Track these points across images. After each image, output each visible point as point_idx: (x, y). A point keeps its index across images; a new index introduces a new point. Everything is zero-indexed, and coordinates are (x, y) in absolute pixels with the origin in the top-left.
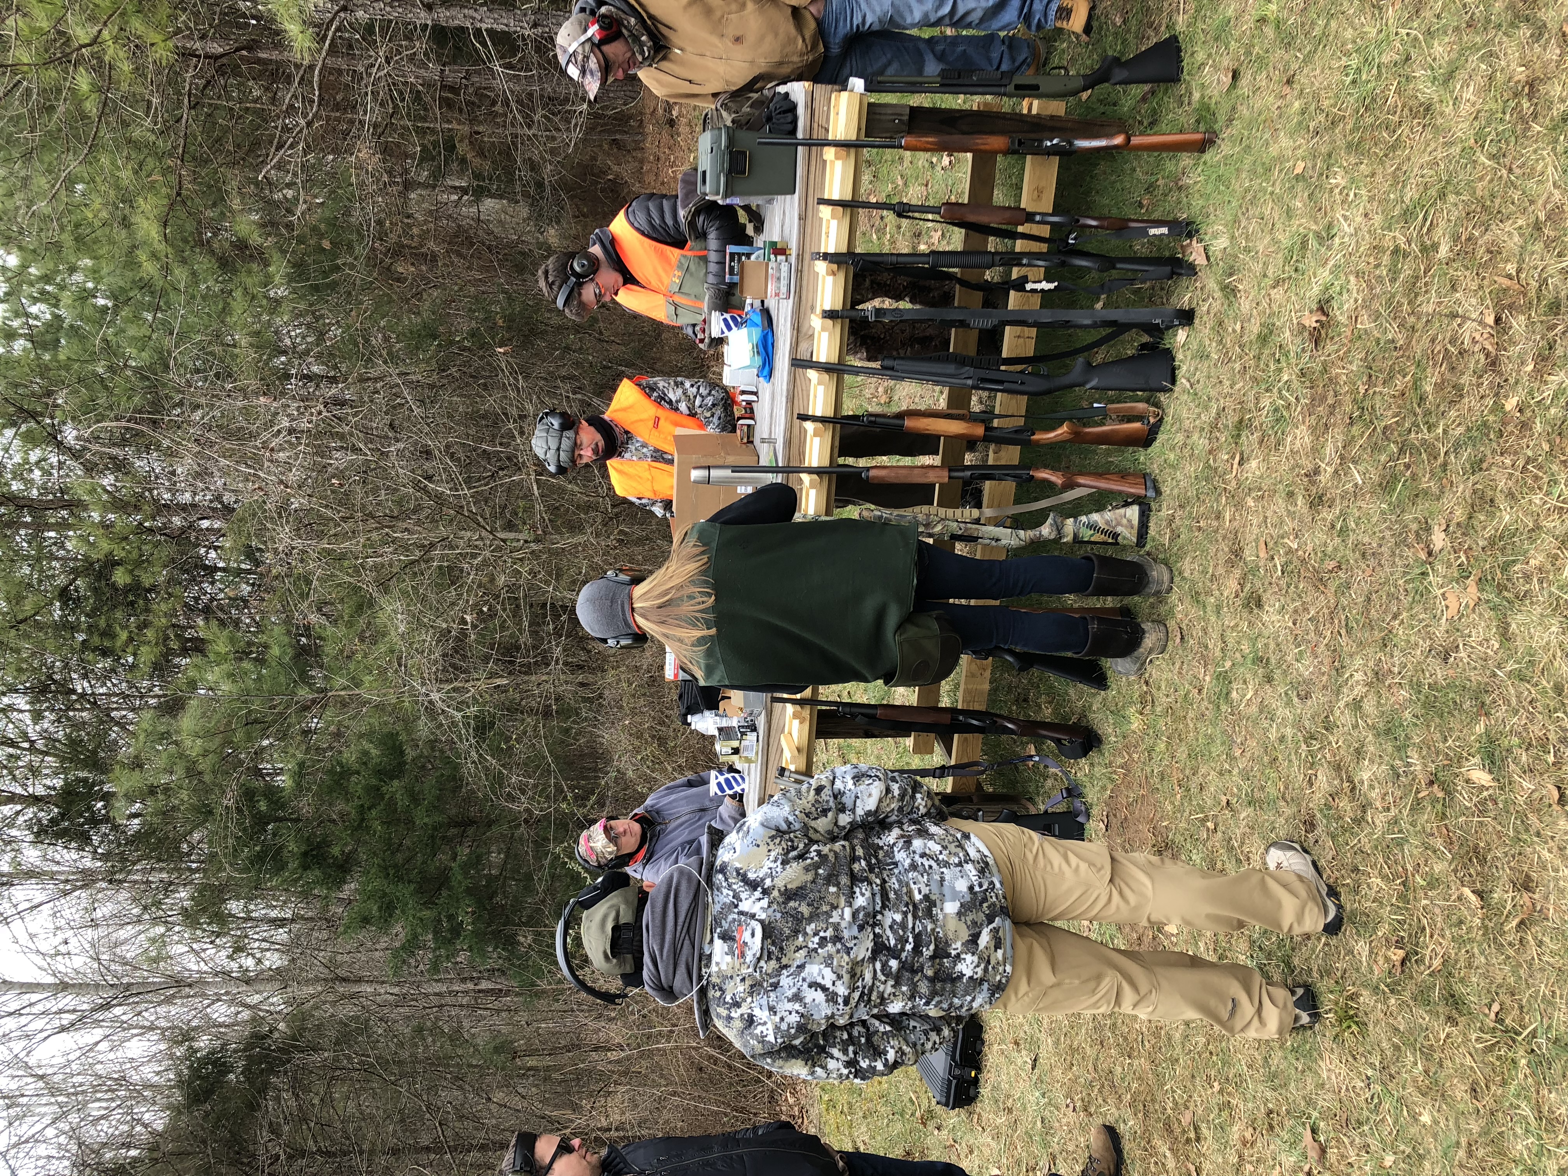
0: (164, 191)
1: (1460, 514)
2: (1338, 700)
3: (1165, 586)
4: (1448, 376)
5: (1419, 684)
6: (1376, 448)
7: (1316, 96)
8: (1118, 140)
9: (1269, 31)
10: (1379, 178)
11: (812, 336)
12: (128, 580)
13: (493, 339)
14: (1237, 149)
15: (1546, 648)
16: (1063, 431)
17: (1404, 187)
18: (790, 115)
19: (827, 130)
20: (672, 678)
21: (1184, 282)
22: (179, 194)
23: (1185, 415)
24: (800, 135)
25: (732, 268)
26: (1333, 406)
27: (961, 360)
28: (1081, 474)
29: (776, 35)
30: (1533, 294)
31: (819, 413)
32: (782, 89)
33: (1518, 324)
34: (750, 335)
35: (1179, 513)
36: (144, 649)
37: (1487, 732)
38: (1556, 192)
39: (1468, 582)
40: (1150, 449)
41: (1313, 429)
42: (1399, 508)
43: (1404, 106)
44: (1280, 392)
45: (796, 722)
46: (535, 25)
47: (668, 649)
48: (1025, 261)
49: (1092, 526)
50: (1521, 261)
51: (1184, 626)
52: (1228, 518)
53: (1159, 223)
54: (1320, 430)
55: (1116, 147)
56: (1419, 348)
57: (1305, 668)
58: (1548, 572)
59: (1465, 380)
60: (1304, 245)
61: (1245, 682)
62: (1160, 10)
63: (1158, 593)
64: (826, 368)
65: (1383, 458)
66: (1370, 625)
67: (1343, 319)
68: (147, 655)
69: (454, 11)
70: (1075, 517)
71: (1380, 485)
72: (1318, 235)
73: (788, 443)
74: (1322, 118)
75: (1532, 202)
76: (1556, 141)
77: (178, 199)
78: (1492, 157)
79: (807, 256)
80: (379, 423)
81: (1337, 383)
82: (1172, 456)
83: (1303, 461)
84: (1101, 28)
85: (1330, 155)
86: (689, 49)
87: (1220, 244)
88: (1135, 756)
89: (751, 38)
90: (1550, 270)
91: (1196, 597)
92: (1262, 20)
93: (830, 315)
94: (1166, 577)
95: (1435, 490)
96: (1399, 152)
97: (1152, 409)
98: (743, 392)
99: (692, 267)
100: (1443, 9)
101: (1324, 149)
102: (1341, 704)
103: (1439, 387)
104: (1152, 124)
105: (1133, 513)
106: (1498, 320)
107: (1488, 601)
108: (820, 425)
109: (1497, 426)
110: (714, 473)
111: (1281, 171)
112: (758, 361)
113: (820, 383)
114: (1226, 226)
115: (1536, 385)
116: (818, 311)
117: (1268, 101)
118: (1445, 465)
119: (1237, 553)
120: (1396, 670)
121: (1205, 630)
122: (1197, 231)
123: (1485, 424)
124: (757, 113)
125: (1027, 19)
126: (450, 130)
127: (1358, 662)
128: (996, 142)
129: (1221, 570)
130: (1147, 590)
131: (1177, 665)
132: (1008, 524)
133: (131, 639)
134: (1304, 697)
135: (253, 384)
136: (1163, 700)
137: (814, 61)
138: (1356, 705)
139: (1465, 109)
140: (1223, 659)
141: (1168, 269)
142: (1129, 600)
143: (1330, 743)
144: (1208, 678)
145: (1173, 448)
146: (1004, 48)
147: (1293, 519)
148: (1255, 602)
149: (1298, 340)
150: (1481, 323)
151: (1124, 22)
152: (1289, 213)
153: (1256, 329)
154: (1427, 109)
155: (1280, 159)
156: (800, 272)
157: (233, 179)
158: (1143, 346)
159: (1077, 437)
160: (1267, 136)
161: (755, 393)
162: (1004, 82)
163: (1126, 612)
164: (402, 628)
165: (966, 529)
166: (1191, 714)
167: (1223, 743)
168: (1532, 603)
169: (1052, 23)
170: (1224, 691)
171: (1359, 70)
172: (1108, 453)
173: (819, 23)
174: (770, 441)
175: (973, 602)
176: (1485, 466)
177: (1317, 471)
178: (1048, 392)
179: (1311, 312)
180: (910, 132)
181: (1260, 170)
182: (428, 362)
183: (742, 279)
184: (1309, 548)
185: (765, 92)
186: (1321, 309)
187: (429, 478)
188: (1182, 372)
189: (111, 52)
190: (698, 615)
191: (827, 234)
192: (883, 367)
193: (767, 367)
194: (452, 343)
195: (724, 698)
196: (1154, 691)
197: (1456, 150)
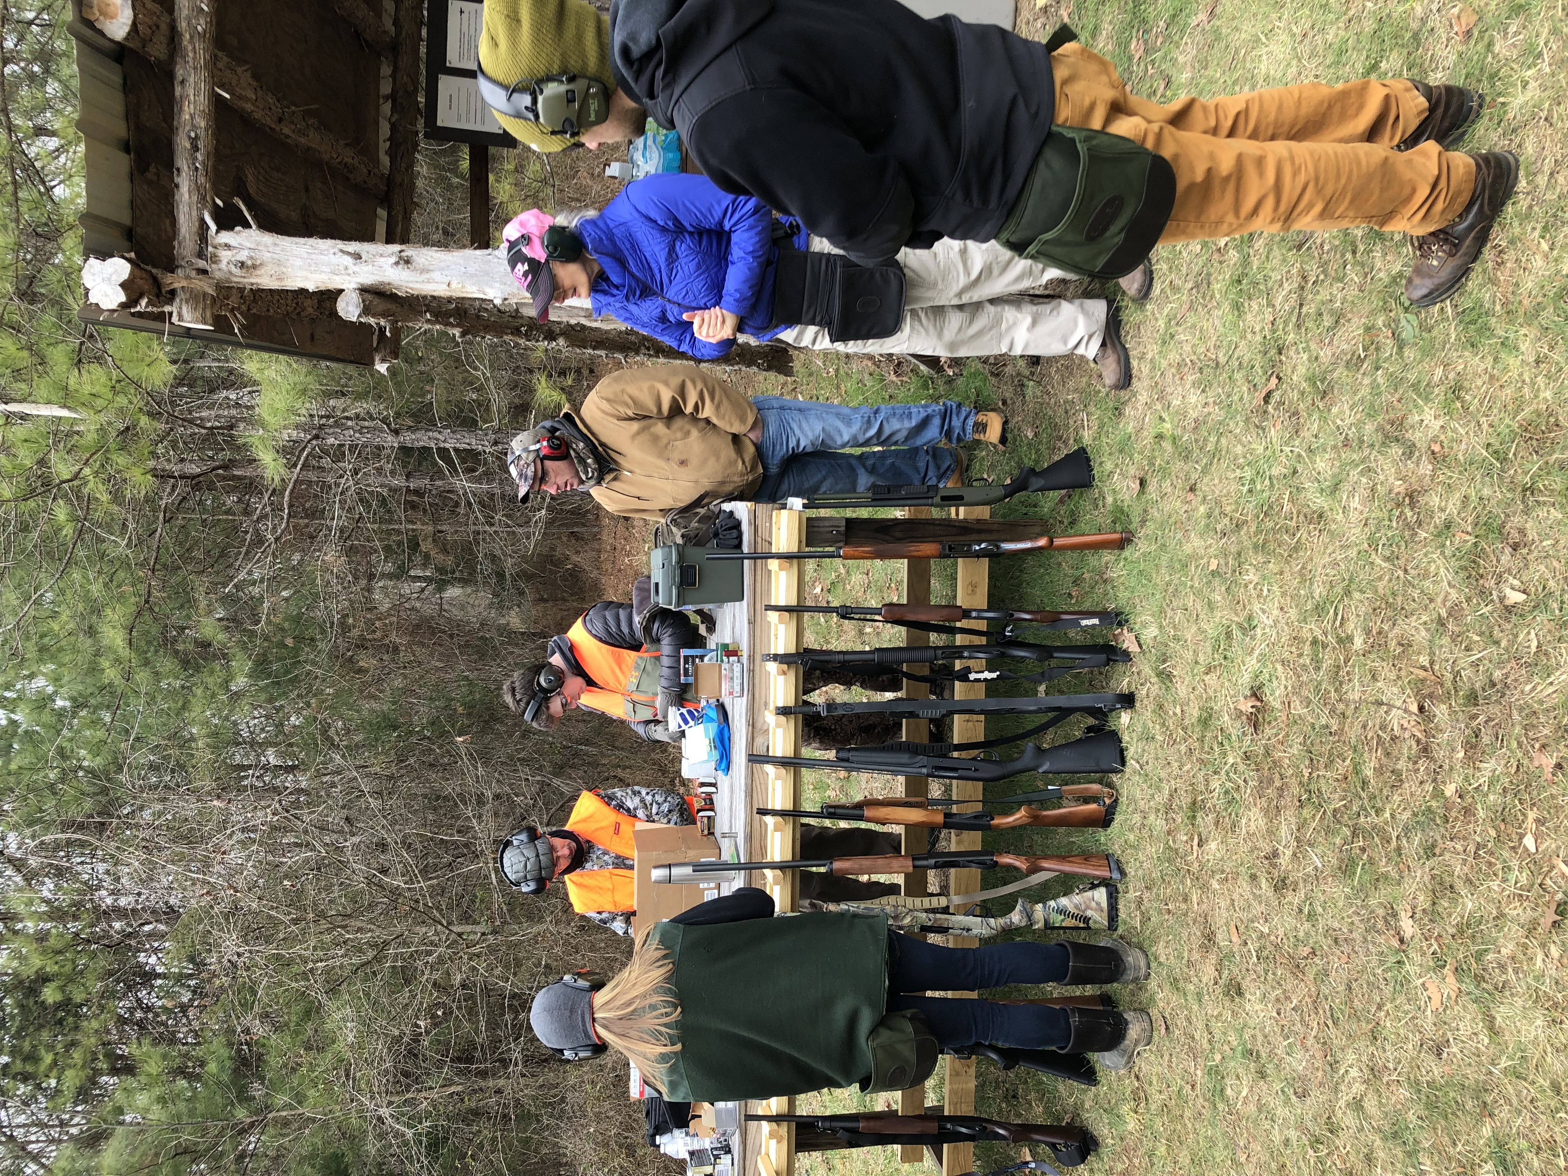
0: (133, 600)
1: (1423, 901)
2: (1337, 1099)
3: (1143, 971)
4: (1384, 760)
5: (1417, 1083)
6: (1328, 831)
7: (1218, 502)
8: (1042, 542)
9: (1167, 445)
10: (1287, 576)
11: (767, 730)
12: (59, 997)
13: (453, 726)
14: (1154, 547)
15: (1535, 1042)
16: (1020, 816)
17: (1311, 584)
18: (735, 533)
19: (770, 543)
20: (637, 1096)
21: (1120, 667)
22: (147, 602)
23: (1138, 795)
24: (745, 549)
25: (686, 670)
26: (1281, 789)
27: (912, 749)
28: (1046, 857)
29: (718, 459)
30: (1449, 684)
31: (778, 807)
32: (727, 507)
33: (1441, 712)
34: (706, 730)
35: (1147, 895)
36: (69, 1073)
37: (1495, 1137)
38: (1451, 591)
39: (1445, 971)
40: (1109, 830)
41: (1266, 811)
42: (1361, 891)
43: (1299, 513)
44: (1228, 774)
45: (773, 1142)
46: (496, 443)
47: (632, 1065)
48: (966, 654)
49: (1062, 911)
50: (1432, 654)
51: (1167, 1015)
52: (1195, 901)
53: (1090, 614)
54: (1273, 812)
55: (1040, 548)
56: (1353, 733)
57: (1298, 1062)
58: (1521, 962)
59: (1401, 765)
60: (1229, 635)
61: (1238, 1077)
62: (1067, 426)
63: (1136, 980)
64: (783, 762)
65: (1338, 841)
66: (1355, 1016)
67: (1277, 705)
68: (72, 1079)
69: (419, 434)
70: (1044, 904)
71: (1340, 868)
72: (1240, 626)
73: (749, 837)
74: (1226, 521)
75: (1431, 600)
76: (1444, 546)
77: (147, 605)
78: (1387, 559)
79: (758, 657)
80: (335, 818)
81: (1281, 766)
82: (1132, 837)
83: (1261, 844)
84: (1015, 440)
85: (1239, 554)
86: (637, 471)
87: (1150, 633)
88: (1136, 1161)
89: (694, 461)
90: (1462, 663)
91: (1175, 983)
92: (1160, 437)
93: (784, 711)
94: (1143, 964)
95: (1394, 874)
96: (1301, 553)
97: (1106, 790)
98: (703, 785)
99: (649, 668)
100: (1319, 431)
101: (1233, 549)
102: (1342, 1103)
103: (1379, 771)
104: (1072, 523)
105: (1101, 894)
106: (1421, 709)
107: (1469, 994)
108: (779, 819)
109: (1442, 812)
110: (675, 871)
111: (1197, 567)
112: (716, 755)
113: (777, 778)
114: (1153, 616)
115: (1471, 771)
116: (772, 707)
117: (1175, 505)
118: (1399, 849)
119: (1210, 938)
120: (1391, 1066)
121: (1189, 1020)
122: (1127, 621)
123: (1429, 809)
124: (704, 527)
125: (948, 434)
126: (413, 530)
127: (1351, 1057)
128: (928, 548)
129: (1196, 956)
130: (1125, 977)
131: (1166, 1058)
132: (978, 912)
133: (55, 1063)
134: (1303, 1095)
135: (208, 784)
136: (1157, 1098)
137: (753, 482)
138: (1357, 1105)
139: (1354, 516)
140: (1211, 1051)
141: (1103, 657)
142: (1107, 987)
143: (1337, 1148)
144: (1199, 1072)
145: (1131, 829)
146: (929, 458)
147: (1260, 903)
148: (1235, 990)
149: (1238, 724)
150: (1406, 711)
151: (1036, 435)
152: (1211, 606)
153: (1196, 713)
154: (1320, 516)
155: (1195, 557)
156: (751, 671)
157: (200, 586)
158: (1090, 729)
159: (1036, 821)
160: (1178, 536)
161: (714, 785)
162: (930, 494)
163: (1107, 1000)
164: (351, 1038)
165: (936, 920)
166: (1187, 1114)
167: (1226, 1147)
168: (1512, 995)
169: (970, 436)
170: (1219, 1088)
171: (1253, 481)
172: (1069, 835)
173: (758, 447)
174: (732, 836)
175: (950, 994)
176: (1437, 851)
177: (1275, 854)
178: (1003, 777)
179: (1246, 697)
180: (847, 543)
181: (1177, 566)
182: (386, 753)
183: (696, 679)
184: (1281, 932)
185: (711, 507)
186: (1254, 695)
187: (384, 871)
188: (1130, 754)
189: (91, 485)
190: (663, 1029)
191: (776, 636)
192: (840, 759)
193: (725, 760)
194: (411, 733)
195: (694, 1117)
196: (1146, 1086)
197: (1353, 553)
